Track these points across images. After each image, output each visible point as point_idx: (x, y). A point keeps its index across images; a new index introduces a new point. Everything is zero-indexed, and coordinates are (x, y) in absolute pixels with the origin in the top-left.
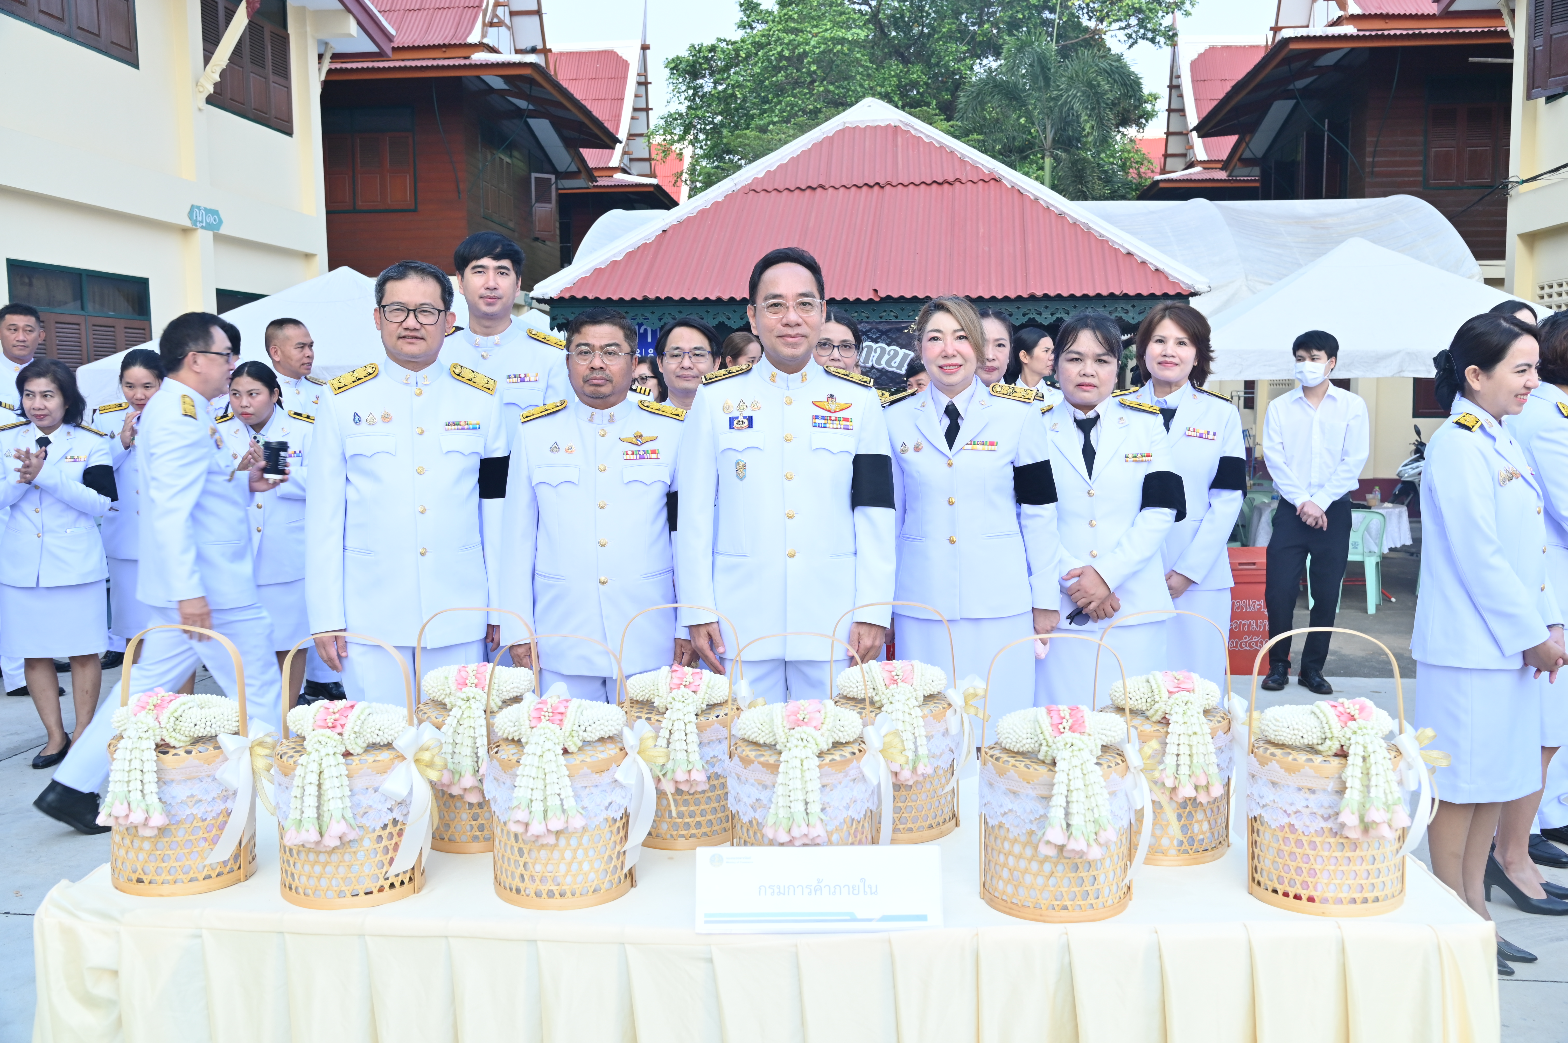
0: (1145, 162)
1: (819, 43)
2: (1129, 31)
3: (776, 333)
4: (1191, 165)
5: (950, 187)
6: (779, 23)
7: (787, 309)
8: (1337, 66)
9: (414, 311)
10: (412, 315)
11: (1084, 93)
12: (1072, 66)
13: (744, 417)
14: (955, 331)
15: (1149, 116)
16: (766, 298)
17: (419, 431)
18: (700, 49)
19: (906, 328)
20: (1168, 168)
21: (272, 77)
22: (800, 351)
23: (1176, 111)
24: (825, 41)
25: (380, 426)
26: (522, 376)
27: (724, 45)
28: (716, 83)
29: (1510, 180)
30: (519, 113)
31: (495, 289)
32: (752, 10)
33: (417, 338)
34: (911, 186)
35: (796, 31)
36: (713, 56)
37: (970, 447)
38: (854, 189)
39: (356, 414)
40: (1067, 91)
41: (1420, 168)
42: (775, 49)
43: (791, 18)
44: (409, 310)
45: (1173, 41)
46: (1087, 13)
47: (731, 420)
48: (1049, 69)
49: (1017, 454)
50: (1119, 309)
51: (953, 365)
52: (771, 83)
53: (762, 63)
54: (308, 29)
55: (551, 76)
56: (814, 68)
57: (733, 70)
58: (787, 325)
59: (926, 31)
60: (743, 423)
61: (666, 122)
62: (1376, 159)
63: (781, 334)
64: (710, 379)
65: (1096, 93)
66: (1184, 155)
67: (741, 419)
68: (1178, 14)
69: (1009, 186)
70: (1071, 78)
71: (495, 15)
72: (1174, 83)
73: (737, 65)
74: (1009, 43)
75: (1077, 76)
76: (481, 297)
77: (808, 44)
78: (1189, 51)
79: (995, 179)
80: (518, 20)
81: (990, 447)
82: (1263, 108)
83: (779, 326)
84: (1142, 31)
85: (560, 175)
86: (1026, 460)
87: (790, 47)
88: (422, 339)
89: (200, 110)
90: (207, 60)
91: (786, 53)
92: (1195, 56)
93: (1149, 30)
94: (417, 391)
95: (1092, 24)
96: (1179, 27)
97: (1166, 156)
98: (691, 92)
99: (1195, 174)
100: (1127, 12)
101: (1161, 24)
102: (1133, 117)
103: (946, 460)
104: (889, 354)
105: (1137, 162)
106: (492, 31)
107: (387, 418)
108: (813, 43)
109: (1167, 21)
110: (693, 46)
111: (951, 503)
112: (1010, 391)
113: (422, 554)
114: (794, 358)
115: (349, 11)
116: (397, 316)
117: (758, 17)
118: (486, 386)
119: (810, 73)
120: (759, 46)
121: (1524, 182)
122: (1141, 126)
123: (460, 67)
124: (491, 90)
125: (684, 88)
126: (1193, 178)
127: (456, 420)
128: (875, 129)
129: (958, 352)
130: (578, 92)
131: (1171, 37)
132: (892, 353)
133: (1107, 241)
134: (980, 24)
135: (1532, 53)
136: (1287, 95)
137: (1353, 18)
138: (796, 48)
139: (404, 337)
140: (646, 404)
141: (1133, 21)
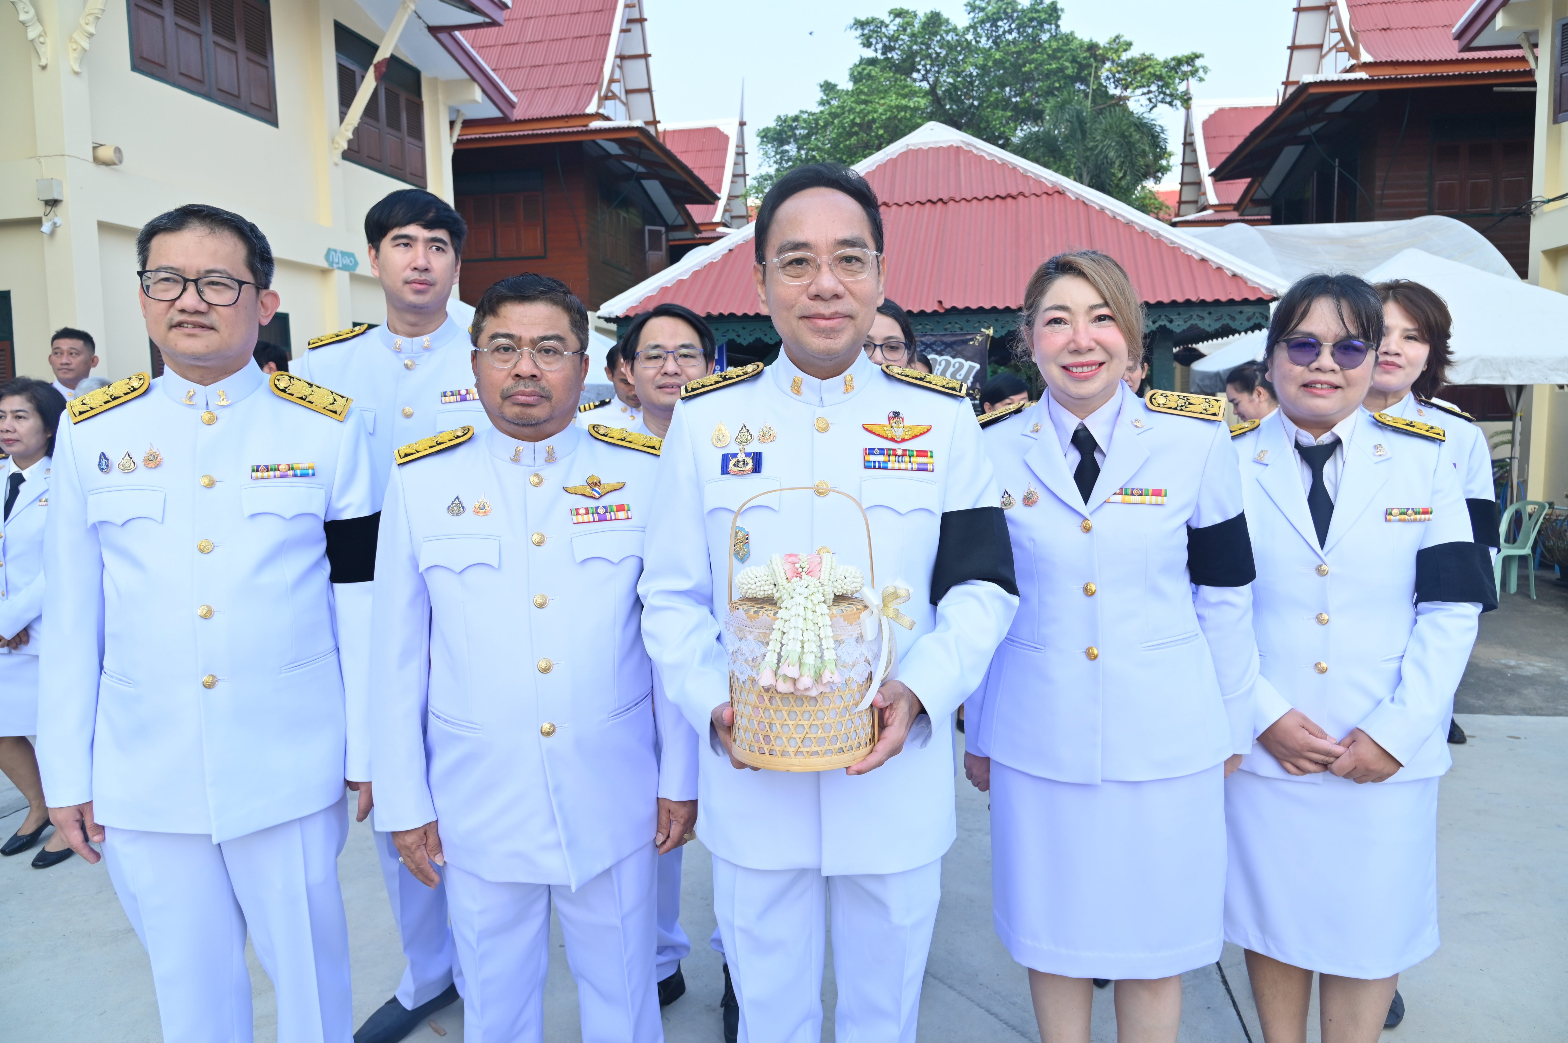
0: (1164, 208)
1: (885, 111)
2: (1151, 95)
3: (797, 312)
4: (1204, 209)
5: (1014, 201)
6: (852, 96)
7: (818, 268)
8: (1346, 112)
9: (195, 281)
10: (191, 288)
11: (1118, 143)
12: (1105, 121)
13: (747, 455)
14: (1093, 308)
15: (1165, 170)
16: (781, 250)
17: (206, 481)
18: (786, 119)
19: (972, 340)
20: (1181, 213)
21: (408, 139)
22: (841, 342)
23: (1190, 164)
24: (890, 108)
25: (142, 474)
26: (463, 392)
27: (805, 116)
28: (799, 149)
29: (1533, 200)
30: (632, 175)
31: (427, 270)
32: (830, 90)
33: (203, 326)
34: (975, 201)
35: (865, 102)
36: (796, 126)
37: (1119, 498)
38: (917, 205)
39: (103, 456)
40: (1102, 141)
41: (1425, 199)
42: (848, 117)
43: (862, 92)
44: (186, 281)
45: (1187, 104)
46: (1114, 82)
47: (725, 459)
48: (1086, 124)
49: (1198, 507)
50: (1195, 316)
51: (1088, 365)
52: (845, 146)
53: (838, 129)
54: (440, 97)
55: (660, 143)
56: (881, 132)
57: (813, 137)
58: (817, 297)
59: (976, 103)
60: (745, 463)
61: (758, 182)
62: (1385, 192)
63: (806, 314)
64: (693, 390)
65: (1129, 143)
66: (1196, 202)
67: (741, 457)
68: (1192, 81)
69: (1073, 198)
70: (1106, 131)
71: (609, 89)
72: (1188, 140)
73: (816, 134)
74: (1049, 106)
75: (1111, 127)
76: (407, 282)
77: (876, 112)
78: (1201, 111)
79: (1059, 192)
80: (633, 97)
81: (1154, 499)
82: (1273, 153)
83: (804, 299)
84: (1162, 96)
85: (671, 228)
86: (1211, 518)
87: (861, 115)
88: (212, 328)
89: (336, 164)
90: (342, 120)
91: (858, 120)
92: (1206, 117)
93: (1167, 95)
94: (207, 416)
95: (1118, 92)
96: (1192, 91)
97: (1180, 202)
98: (778, 157)
99: (1207, 215)
100: (1149, 79)
101: (1177, 90)
102: (1152, 171)
103: (1079, 520)
104: (954, 366)
105: (1156, 208)
106: (608, 103)
107: (153, 461)
108: (880, 110)
109: (1182, 87)
110: (779, 117)
111: (1088, 592)
112: (1181, 402)
113: (208, 686)
114: (830, 354)
115: (474, 79)
116: (166, 291)
117: (835, 96)
118: (331, 407)
119: (878, 137)
120: (834, 115)
121: (1550, 201)
122: (1158, 180)
123: (578, 133)
124: (609, 155)
125: (773, 154)
126: (1207, 219)
127: (270, 462)
128: (937, 150)
129: (1098, 343)
130: (687, 160)
131: (1186, 100)
132: (957, 365)
133: (1178, 248)
134: (1021, 94)
135: (1559, 79)
136: (1296, 141)
137: (1365, 66)
138: (866, 115)
139: (180, 325)
140: (602, 431)
141: (1154, 88)
